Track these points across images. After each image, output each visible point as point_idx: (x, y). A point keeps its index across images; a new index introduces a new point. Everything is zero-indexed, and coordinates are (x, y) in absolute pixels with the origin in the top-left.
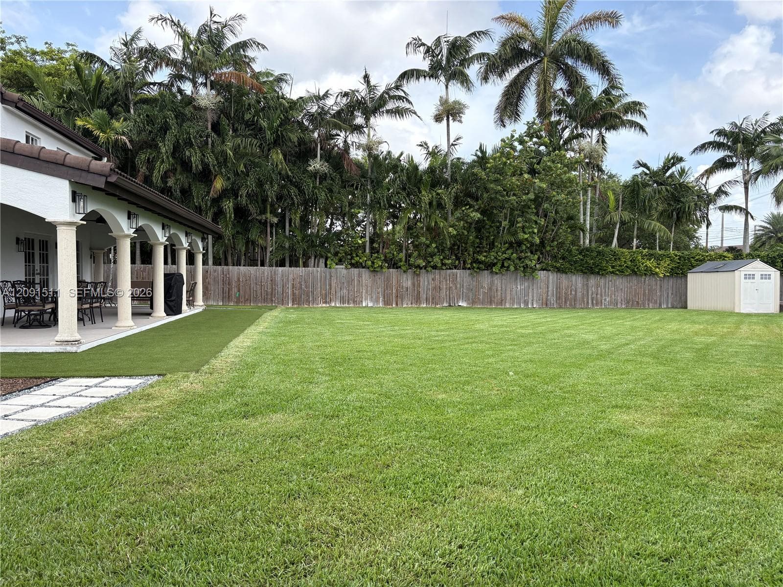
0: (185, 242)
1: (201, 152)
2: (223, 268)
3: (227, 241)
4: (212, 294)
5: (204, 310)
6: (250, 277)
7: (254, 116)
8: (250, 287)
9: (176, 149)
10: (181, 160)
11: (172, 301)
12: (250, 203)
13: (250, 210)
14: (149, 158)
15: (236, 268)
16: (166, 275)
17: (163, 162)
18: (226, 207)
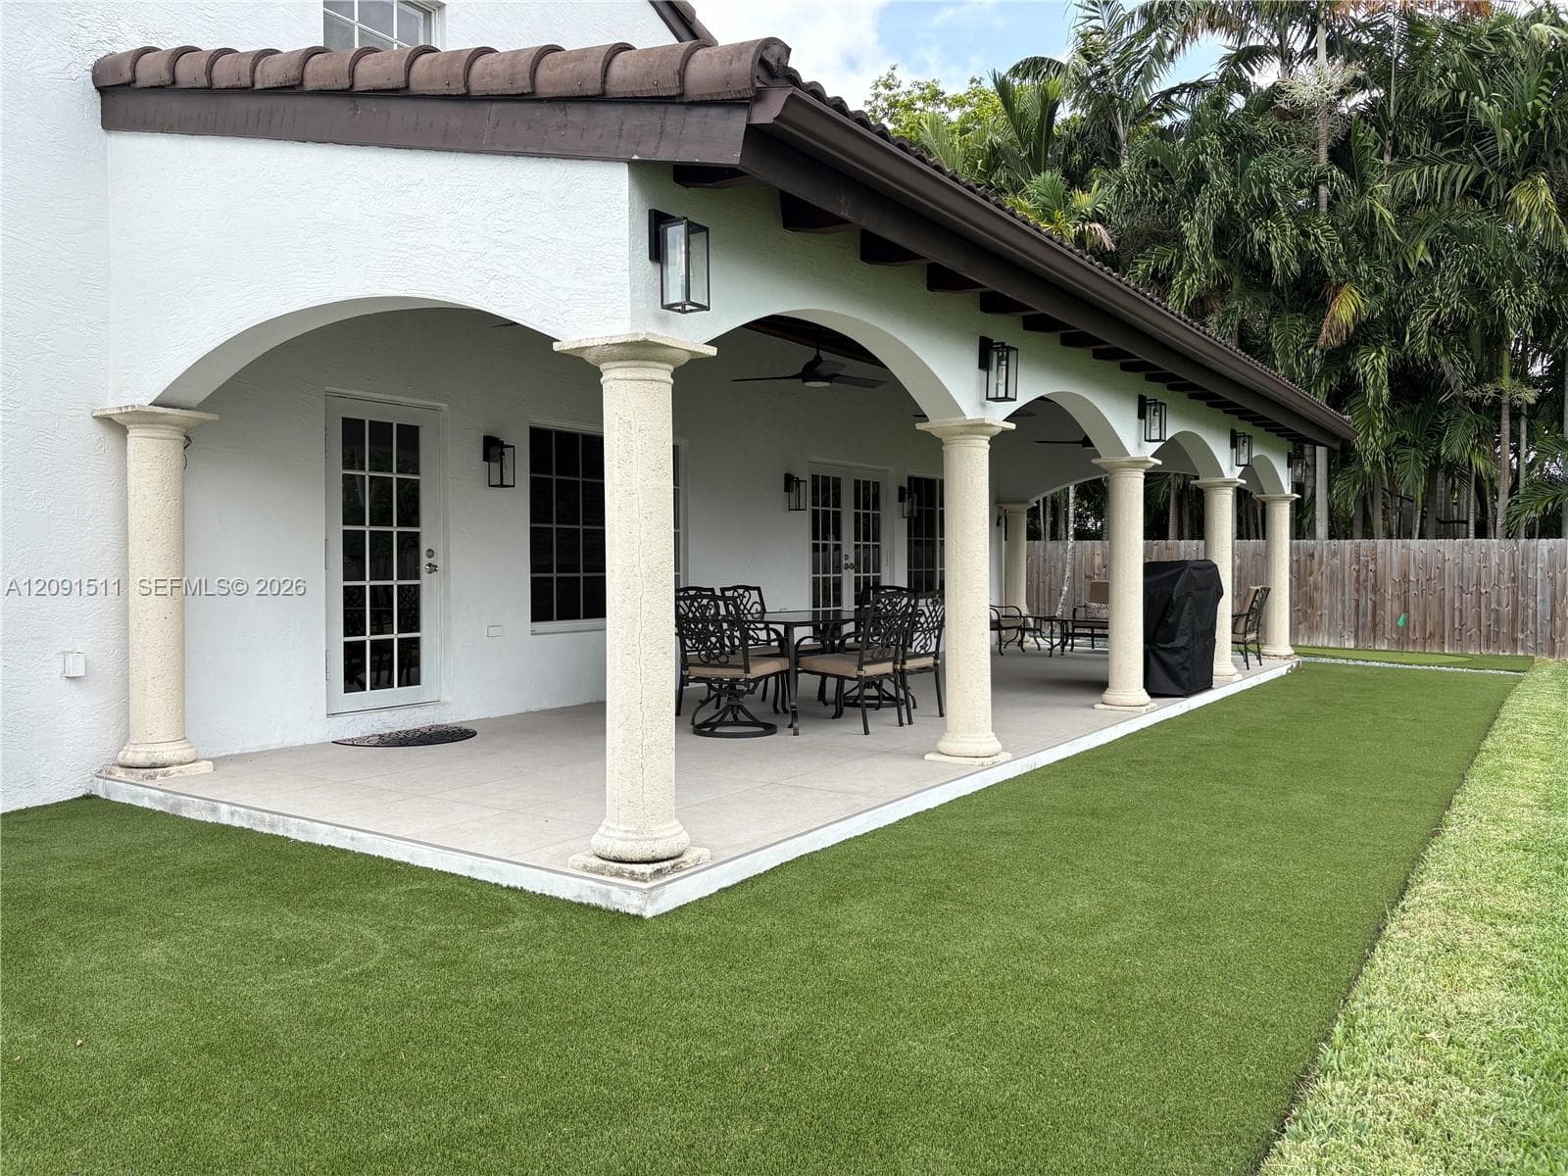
0: (1228, 465)
1: (1298, 226)
2: (1358, 546)
3: (1368, 469)
4: (1326, 619)
5: (1296, 671)
6: (1442, 570)
7: (1456, 91)
8: (1441, 599)
9: (1226, 233)
10: (1242, 259)
11: (1175, 651)
12: (1446, 352)
13: (1443, 375)
14: (1156, 270)
15: (1397, 543)
16: (1150, 569)
17: (1192, 270)
18: (1367, 368)
